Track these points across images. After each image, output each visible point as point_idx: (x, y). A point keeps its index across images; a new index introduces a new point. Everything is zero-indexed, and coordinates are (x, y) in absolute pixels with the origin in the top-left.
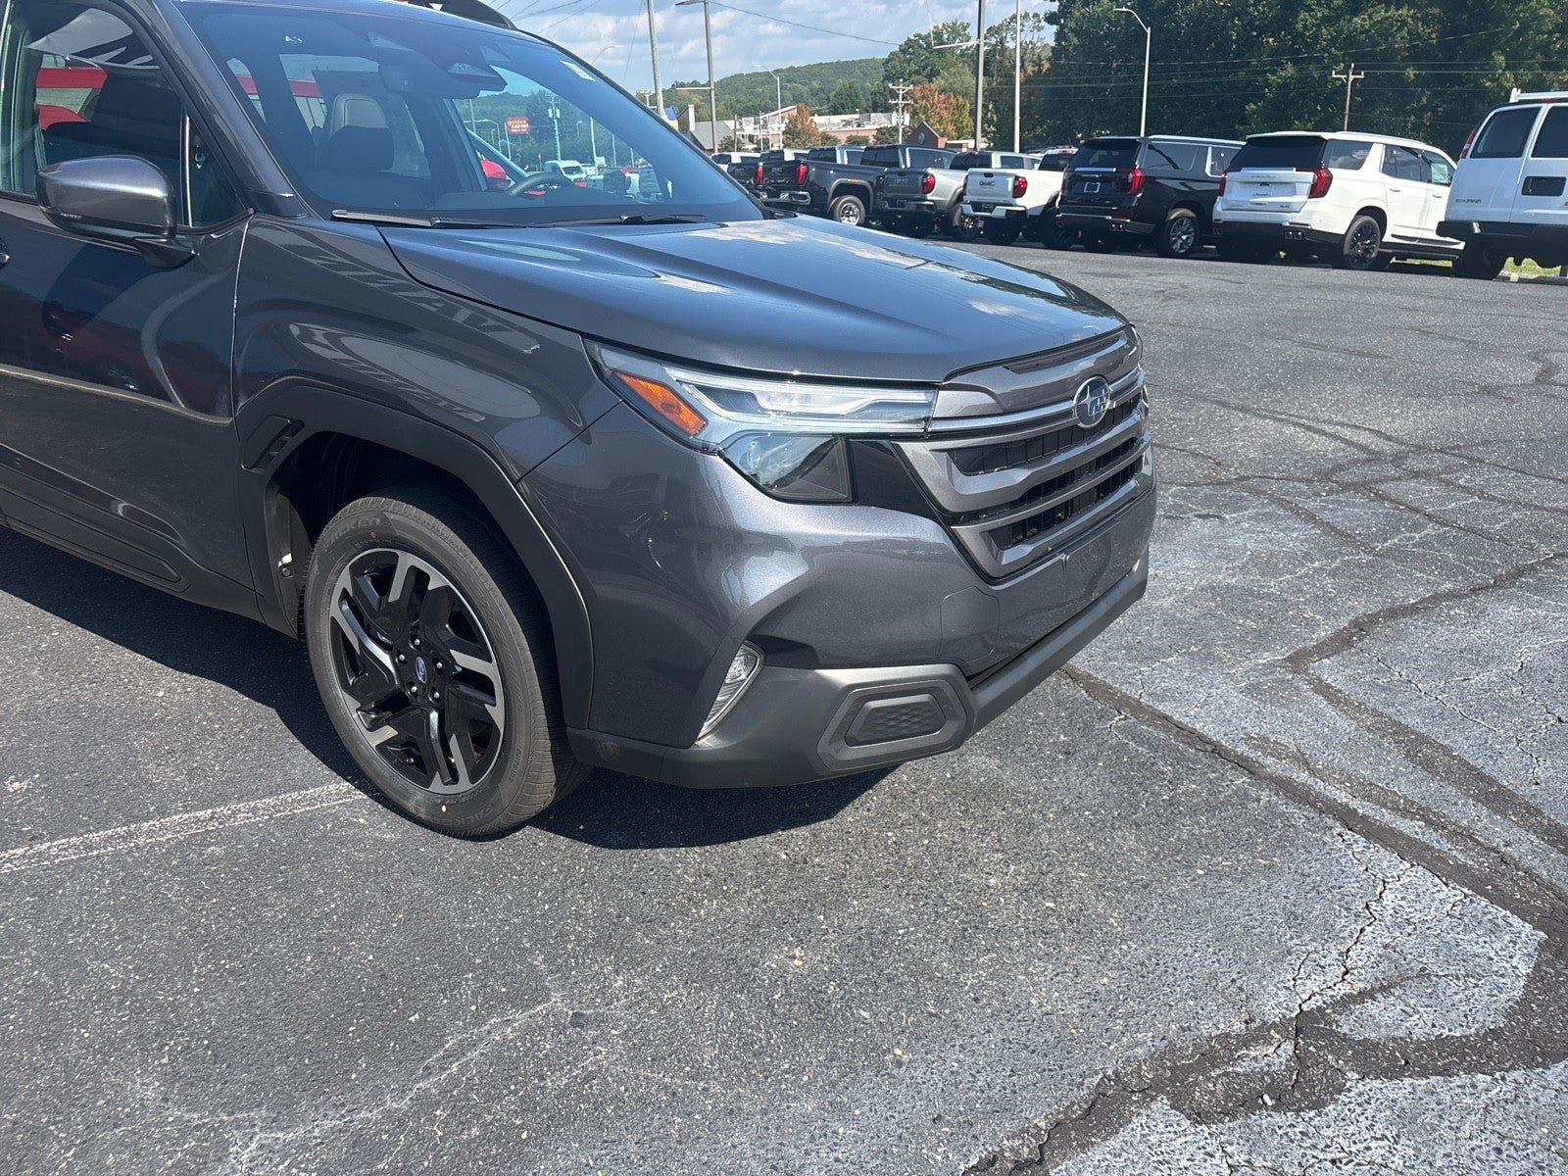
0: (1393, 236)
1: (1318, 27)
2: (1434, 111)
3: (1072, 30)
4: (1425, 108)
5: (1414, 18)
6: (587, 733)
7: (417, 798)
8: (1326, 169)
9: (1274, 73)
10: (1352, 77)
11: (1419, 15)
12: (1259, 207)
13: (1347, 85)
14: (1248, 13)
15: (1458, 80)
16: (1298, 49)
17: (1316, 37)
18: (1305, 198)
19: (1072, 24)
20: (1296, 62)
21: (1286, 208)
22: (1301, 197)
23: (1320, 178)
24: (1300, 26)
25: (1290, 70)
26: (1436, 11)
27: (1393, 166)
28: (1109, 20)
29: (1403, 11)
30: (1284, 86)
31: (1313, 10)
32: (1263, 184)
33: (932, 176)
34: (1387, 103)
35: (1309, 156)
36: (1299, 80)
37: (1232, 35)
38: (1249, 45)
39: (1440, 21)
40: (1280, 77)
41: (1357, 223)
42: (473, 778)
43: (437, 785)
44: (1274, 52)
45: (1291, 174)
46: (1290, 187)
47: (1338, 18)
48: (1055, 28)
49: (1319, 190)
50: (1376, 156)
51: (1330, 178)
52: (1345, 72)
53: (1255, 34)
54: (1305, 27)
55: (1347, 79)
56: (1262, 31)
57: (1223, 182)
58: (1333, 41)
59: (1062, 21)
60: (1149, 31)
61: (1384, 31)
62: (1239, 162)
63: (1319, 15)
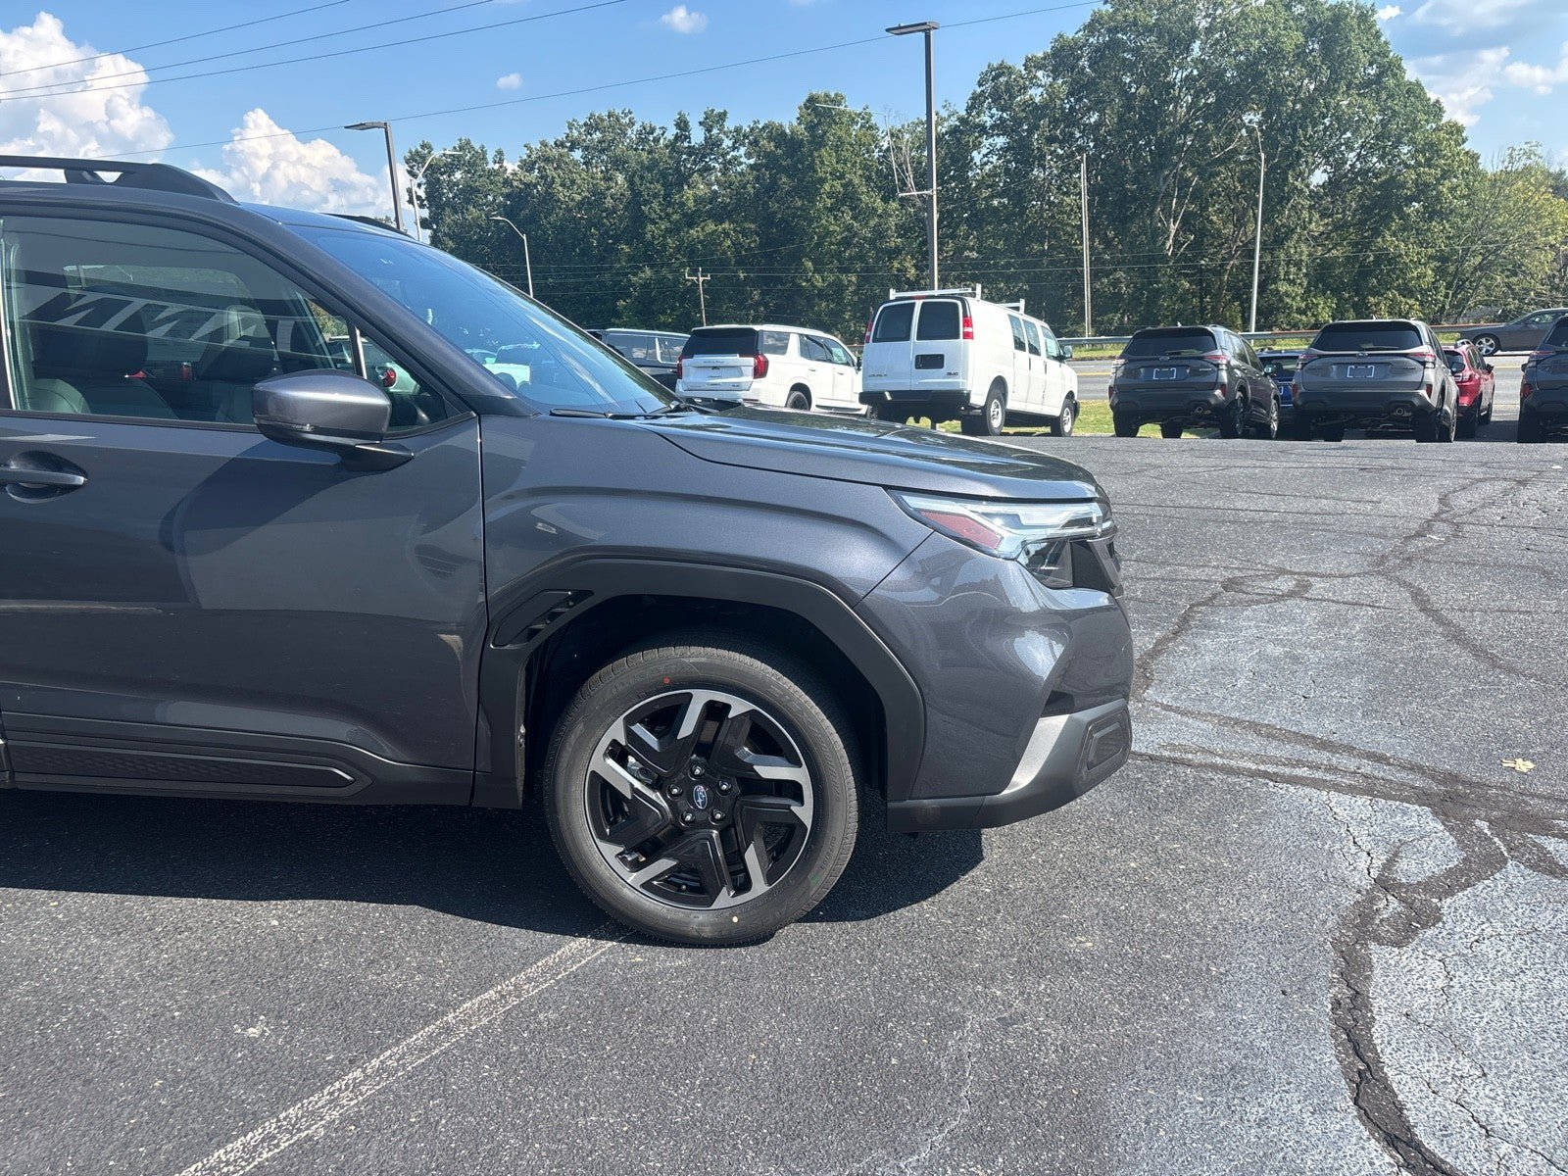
0: (817, 406)
1: (664, 237)
3: (446, 235)
5: (735, 231)
6: (909, 802)
7: (697, 919)
8: (762, 355)
9: (635, 275)
10: (701, 279)
11: (738, 229)
12: (718, 387)
13: (698, 285)
14: (603, 225)
15: (779, 280)
16: (648, 254)
17: (664, 246)
18: (750, 378)
19: (447, 230)
20: (651, 267)
21: (737, 387)
22: (747, 378)
23: (759, 362)
24: (649, 235)
25: (648, 272)
26: (753, 226)
28: (479, 226)
29: (726, 225)
30: (646, 285)
31: (657, 223)
32: (715, 368)
34: (731, 300)
35: (747, 344)
36: (658, 282)
37: (592, 242)
38: (610, 251)
39: (758, 234)
40: (641, 278)
41: (792, 397)
42: (769, 879)
43: (725, 899)
44: (631, 258)
45: (735, 359)
46: (737, 370)
47: (678, 230)
48: (429, 232)
49: (760, 371)
50: (794, 343)
51: (767, 363)
52: (694, 272)
53: (610, 241)
54: (653, 237)
55: (698, 280)
56: (617, 239)
57: (679, 367)
58: (678, 249)
59: (435, 227)
60: (525, 238)
61: (712, 241)
62: (689, 351)
63: (663, 227)
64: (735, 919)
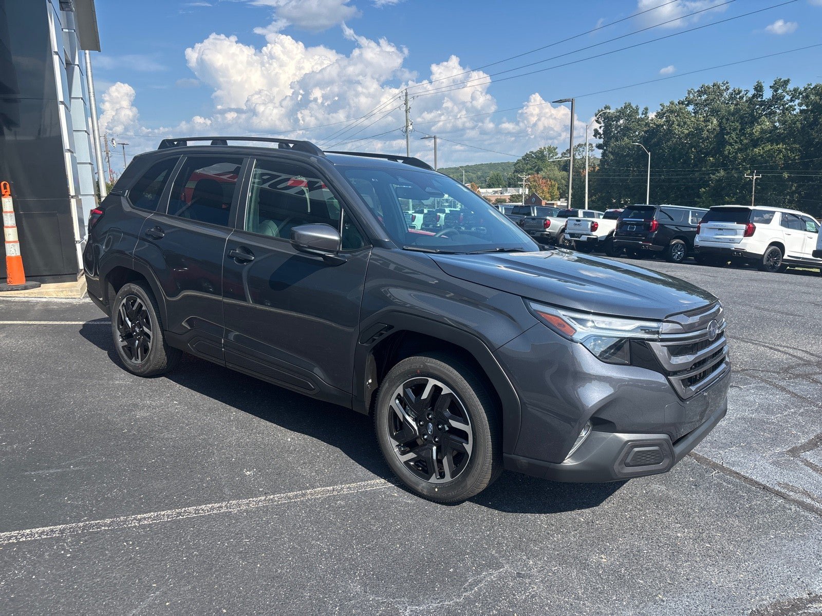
0: (788, 256)
1: (736, 153)
2: (799, 194)
3: (610, 152)
4: (794, 192)
5: (786, 149)
6: (513, 456)
7: (422, 485)
8: (752, 223)
9: (714, 174)
10: (755, 177)
11: (788, 148)
12: (718, 240)
13: (753, 181)
14: (699, 146)
15: (811, 179)
16: (726, 163)
17: (735, 158)
18: (742, 237)
19: (611, 150)
20: (725, 170)
21: (732, 241)
22: (740, 236)
23: (749, 228)
24: (726, 152)
25: (722, 173)
26: (798, 146)
27: (787, 222)
28: (629, 148)
29: (780, 146)
30: (720, 180)
31: (733, 145)
32: (720, 229)
33: (549, 220)
34: (774, 189)
35: (743, 217)
36: (727, 178)
37: (691, 156)
38: (701, 161)
39: (800, 151)
40: (717, 176)
41: (770, 250)
42: (452, 476)
43: (434, 479)
44: (713, 165)
45: (734, 225)
46: (734, 232)
47: (746, 149)
48: (601, 151)
49: (749, 233)
50: (777, 218)
51: (754, 228)
52: (752, 174)
53: (703, 156)
54: (729, 153)
55: (753, 178)
56: (707, 154)
57: (699, 228)
58: (744, 160)
59: (605, 148)
60: (649, 154)
61: (770, 154)
62: (706, 218)
63: (736, 147)
64: (436, 490)
